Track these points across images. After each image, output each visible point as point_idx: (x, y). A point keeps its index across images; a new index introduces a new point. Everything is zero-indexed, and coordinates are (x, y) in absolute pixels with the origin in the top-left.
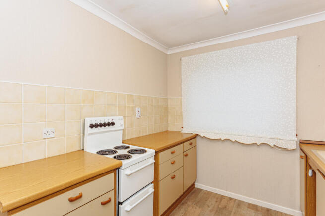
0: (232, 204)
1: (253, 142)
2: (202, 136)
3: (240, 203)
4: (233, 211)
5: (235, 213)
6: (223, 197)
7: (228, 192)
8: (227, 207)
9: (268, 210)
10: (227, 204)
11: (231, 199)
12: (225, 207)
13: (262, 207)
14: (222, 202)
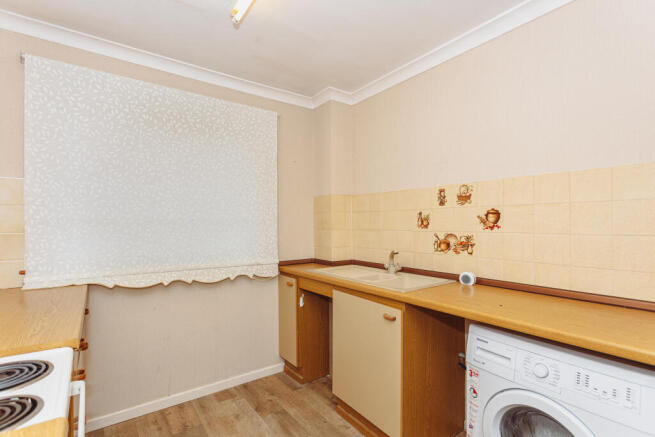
0: (190, 413)
1: (224, 278)
2: (111, 287)
3: (201, 403)
4: (204, 422)
5: (209, 424)
6: (162, 412)
7: (173, 396)
8: (188, 424)
9: (245, 386)
10: (182, 418)
11: (181, 407)
12: (185, 427)
13: (235, 388)
14: (171, 423)
